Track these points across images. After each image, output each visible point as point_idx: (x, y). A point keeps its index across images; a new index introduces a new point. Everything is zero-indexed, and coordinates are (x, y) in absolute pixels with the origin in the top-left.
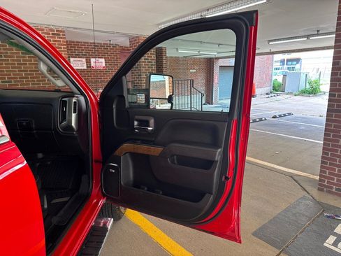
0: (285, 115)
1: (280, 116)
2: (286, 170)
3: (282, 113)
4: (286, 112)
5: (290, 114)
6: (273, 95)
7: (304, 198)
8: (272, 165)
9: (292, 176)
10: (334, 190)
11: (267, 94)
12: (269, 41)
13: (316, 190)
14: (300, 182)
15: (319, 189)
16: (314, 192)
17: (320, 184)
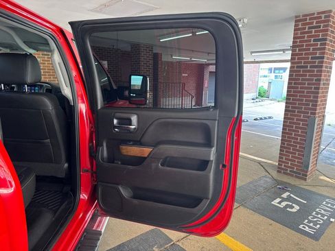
0: (265, 118)
1: (261, 119)
2: (256, 158)
3: (262, 116)
4: (267, 116)
5: (270, 118)
6: (258, 100)
7: (265, 176)
8: (246, 155)
9: (259, 163)
10: (288, 172)
11: (253, 99)
12: (252, 52)
13: (276, 172)
14: (265, 166)
15: (278, 171)
16: (274, 174)
17: (278, 168)
